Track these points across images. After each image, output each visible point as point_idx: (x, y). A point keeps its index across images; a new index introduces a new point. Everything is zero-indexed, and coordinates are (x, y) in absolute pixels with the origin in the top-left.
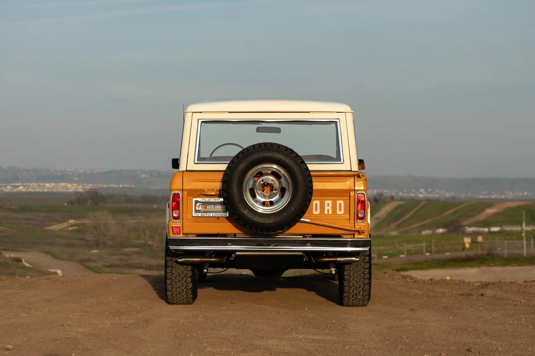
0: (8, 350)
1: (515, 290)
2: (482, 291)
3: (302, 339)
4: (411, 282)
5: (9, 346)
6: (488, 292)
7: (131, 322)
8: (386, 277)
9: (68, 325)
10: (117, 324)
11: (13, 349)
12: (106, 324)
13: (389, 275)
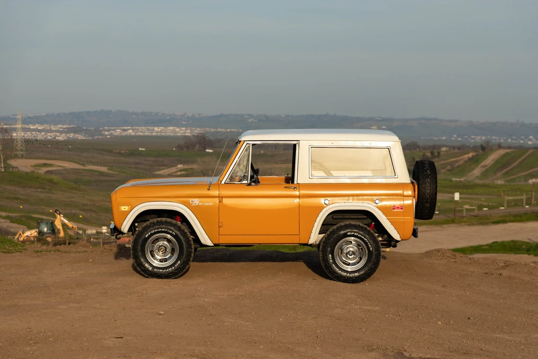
0: (161, 315)
1: (526, 271)
2: (501, 271)
3: (357, 309)
4: (452, 262)
5: (162, 312)
6: (505, 273)
7: (241, 294)
8: (439, 254)
9: (198, 296)
10: (231, 295)
11: (164, 314)
12: (224, 295)
13: (441, 253)
